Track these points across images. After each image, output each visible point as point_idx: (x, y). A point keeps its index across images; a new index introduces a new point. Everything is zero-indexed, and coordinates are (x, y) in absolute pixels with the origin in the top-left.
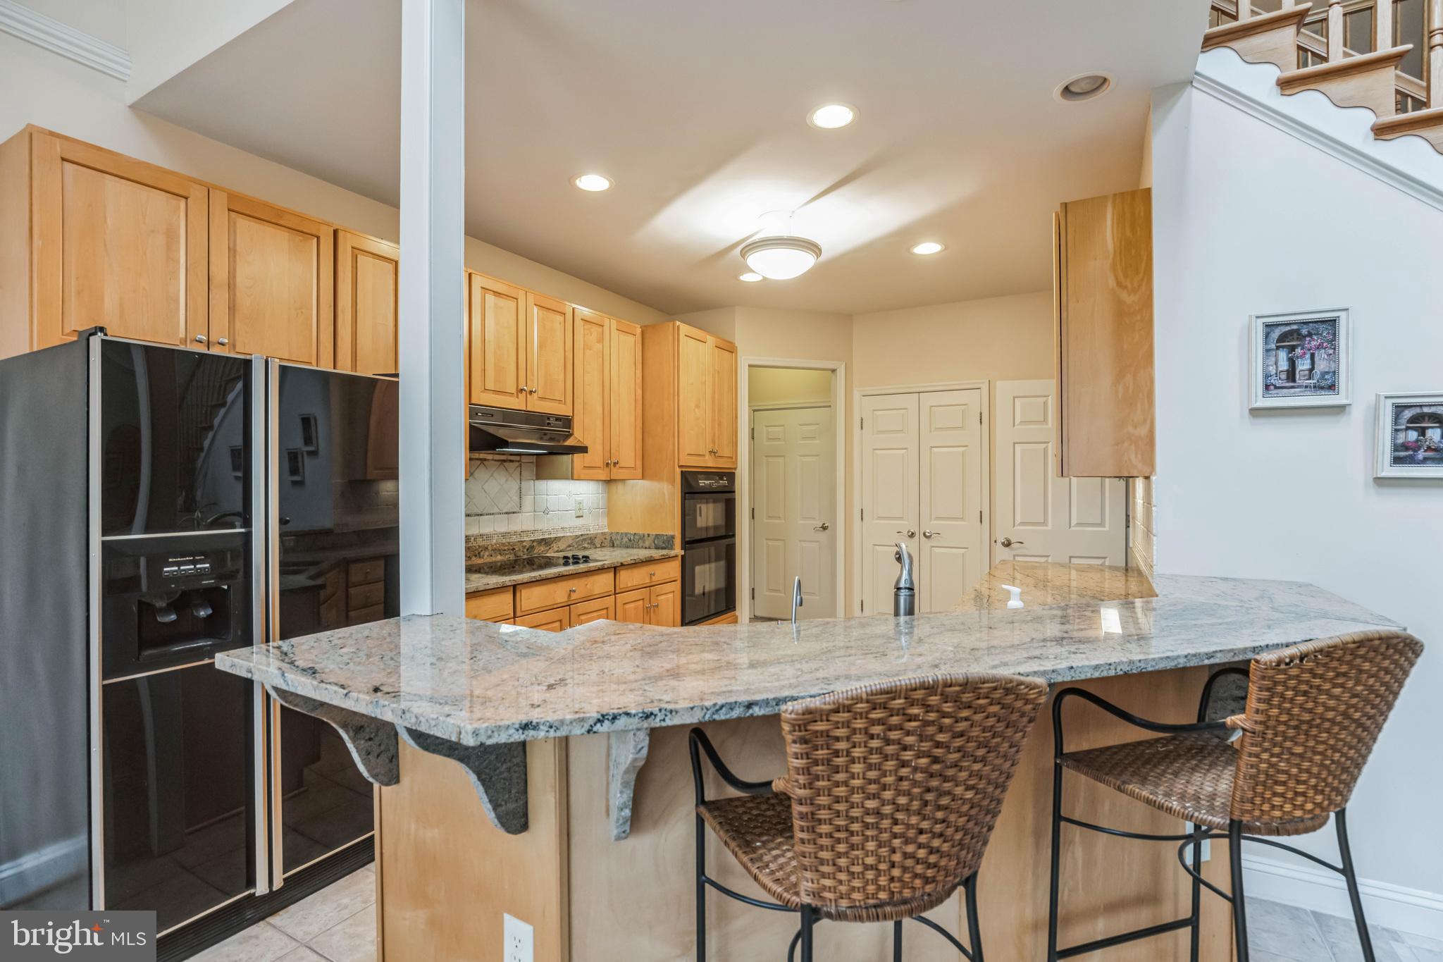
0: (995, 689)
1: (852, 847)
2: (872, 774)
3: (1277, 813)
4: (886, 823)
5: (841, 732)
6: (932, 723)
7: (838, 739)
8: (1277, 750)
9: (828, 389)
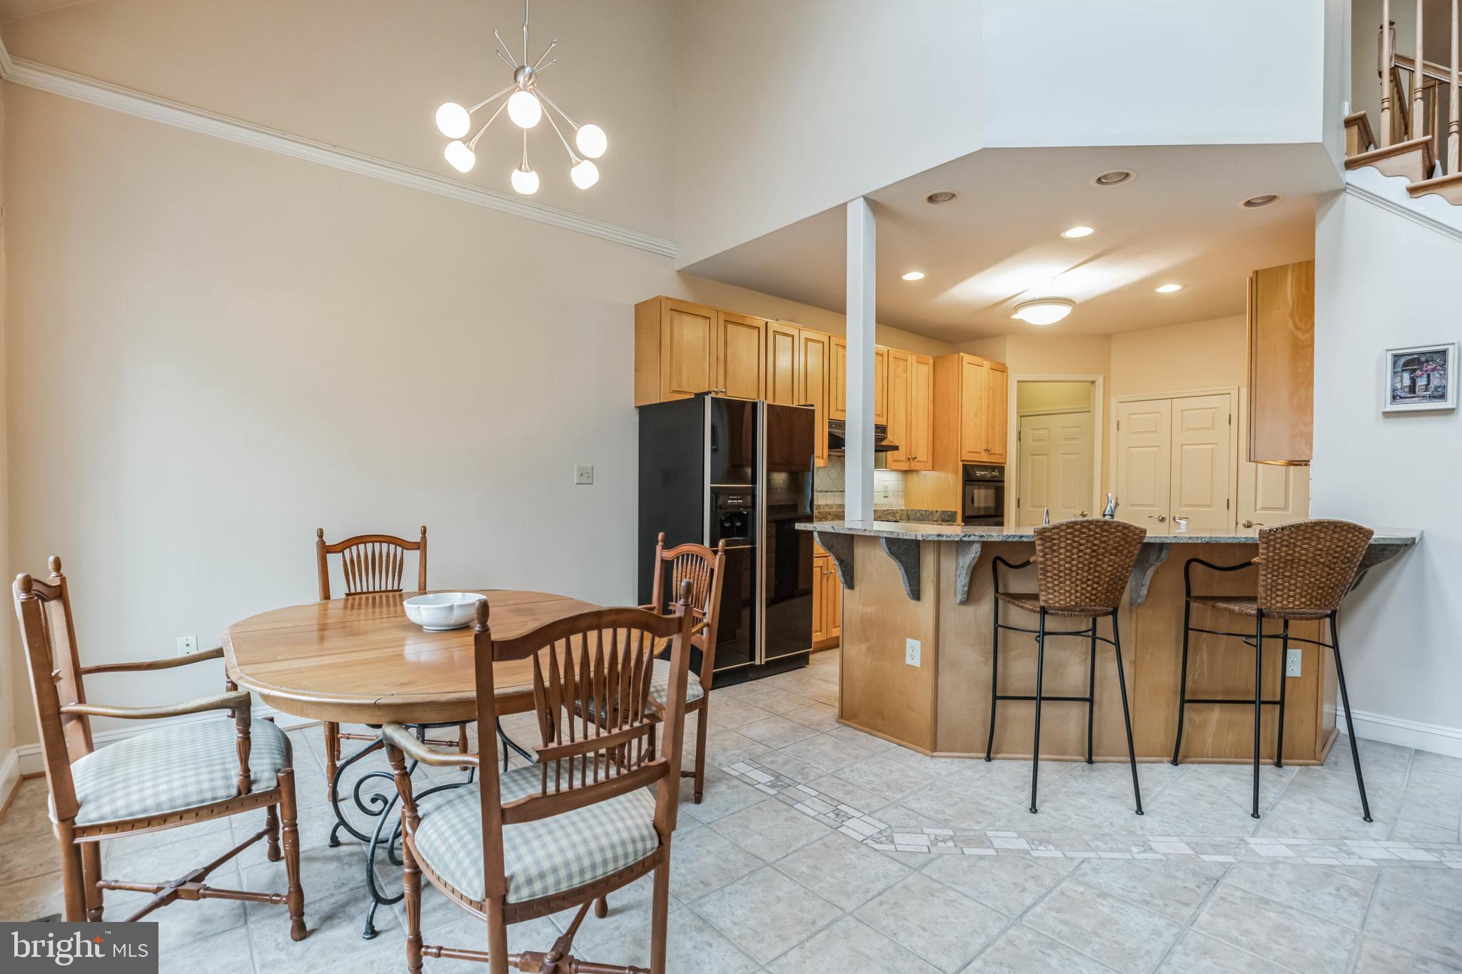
0: (1119, 526)
1: (1061, 583)
2: (1068, 554)
3: (1279, 605)
4: (1074, 574)
5: (1056, 537)
6: (1092, 536)
7: (1055, 539)
8: (1275, 573)
9: (1088, 398)
